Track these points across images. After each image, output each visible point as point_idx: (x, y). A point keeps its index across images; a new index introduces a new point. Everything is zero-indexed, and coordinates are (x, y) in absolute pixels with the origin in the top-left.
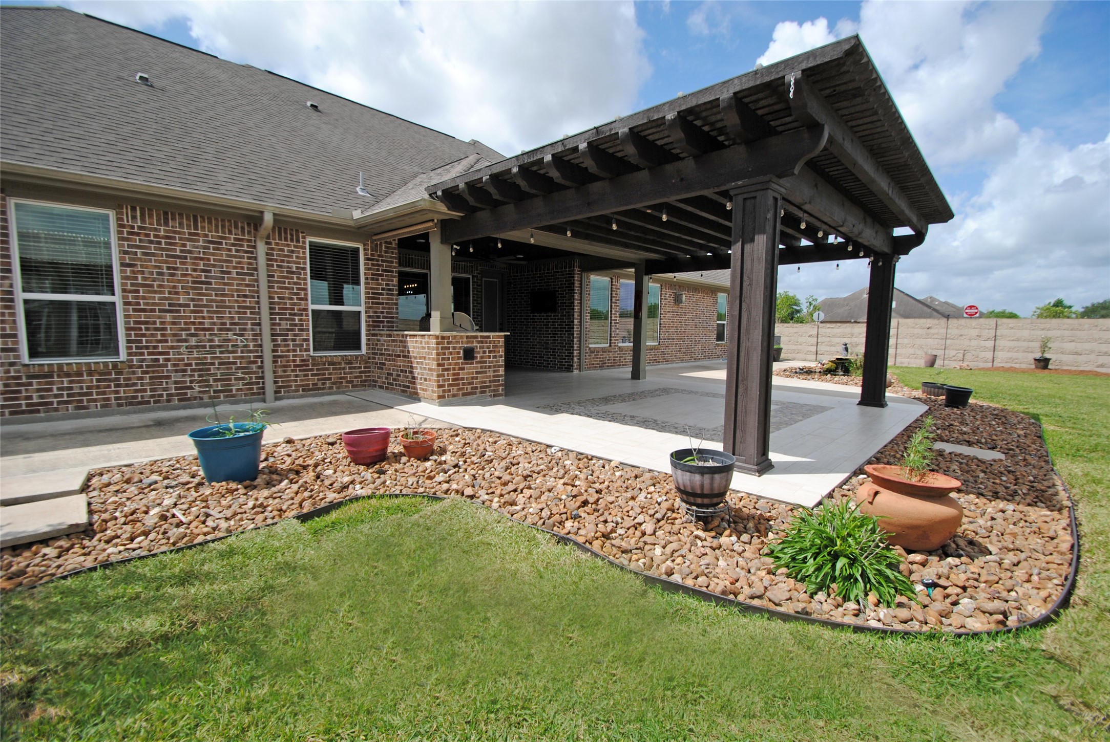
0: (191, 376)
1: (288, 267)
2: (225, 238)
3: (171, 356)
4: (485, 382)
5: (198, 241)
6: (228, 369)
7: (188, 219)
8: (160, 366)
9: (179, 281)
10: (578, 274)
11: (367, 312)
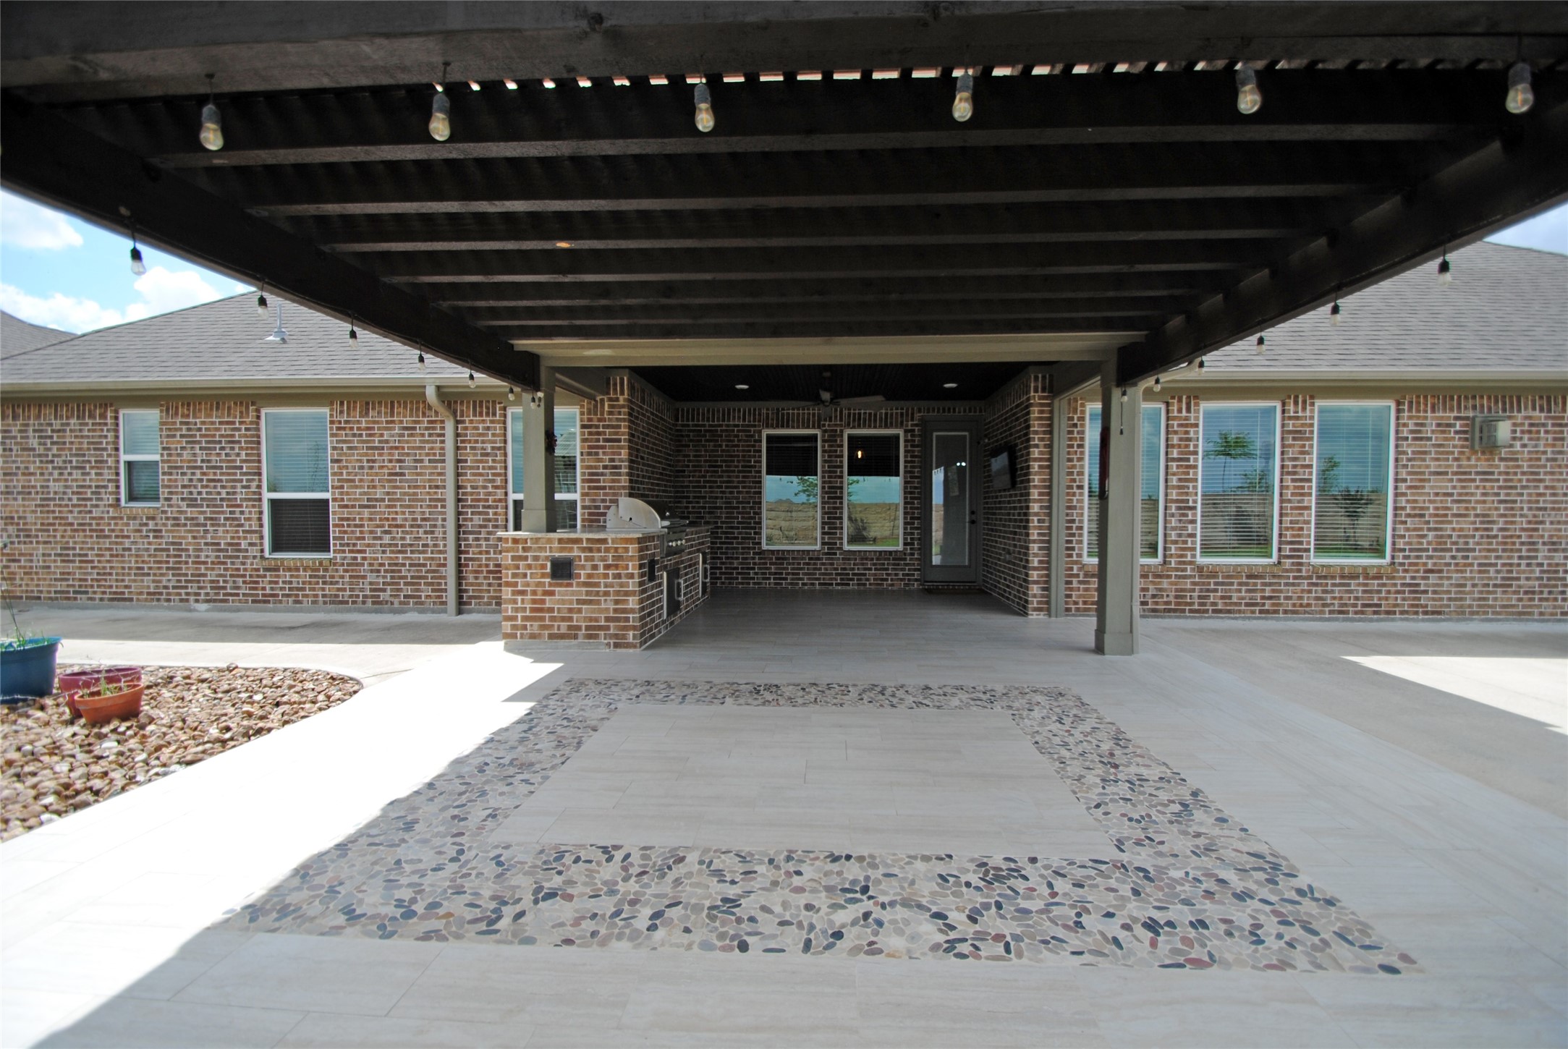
0: (385, 577)
1: (483, 448)
2: (418, 422)
3: (367, 555)
4: (596, 620)
5: (394, 429)
6: (418, 571)
7: (386, 407)
8: (357, 565)
9: (377, 474)
10: (1042, 405)
11: (583, 500)
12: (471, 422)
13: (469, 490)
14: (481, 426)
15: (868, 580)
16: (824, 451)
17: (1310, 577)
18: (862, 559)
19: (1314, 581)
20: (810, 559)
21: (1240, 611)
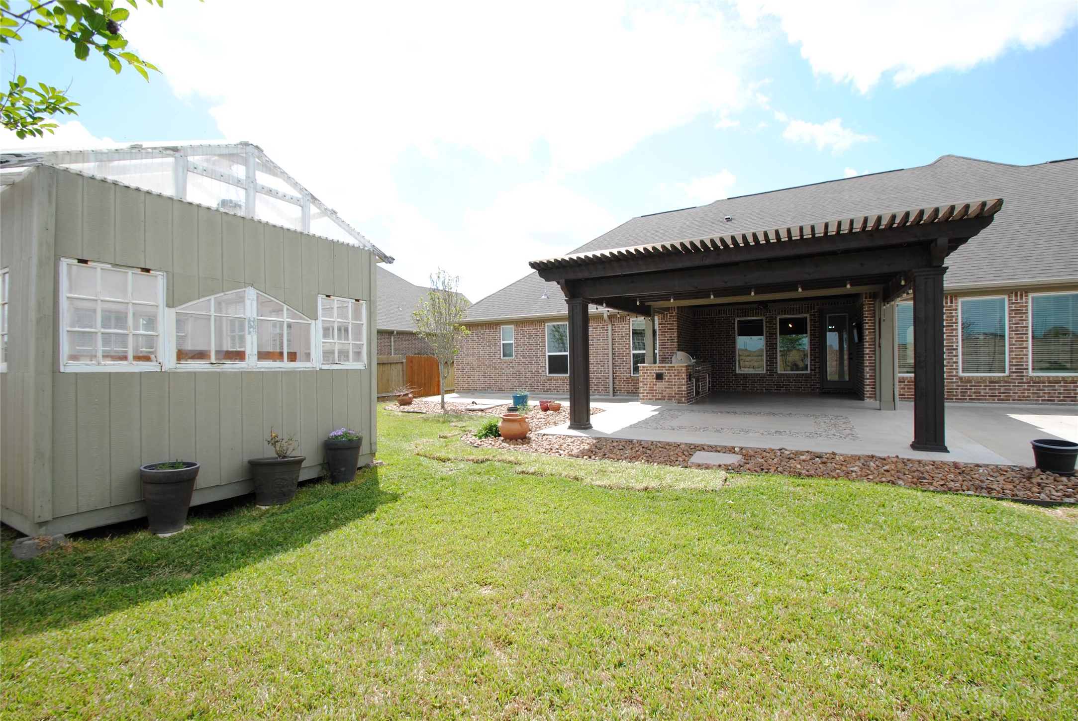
2: (599, 326)
4: (671, 394)
6: (598, 380)
11: (659, 353)
12: (615, 322)
13: (617, 350)
14: (621, 326)
15: (791, 387)
16: (766, 327)
17: (1029, 383)
18: (788, 378)
19: (1031, 384)
20: (760, 377)
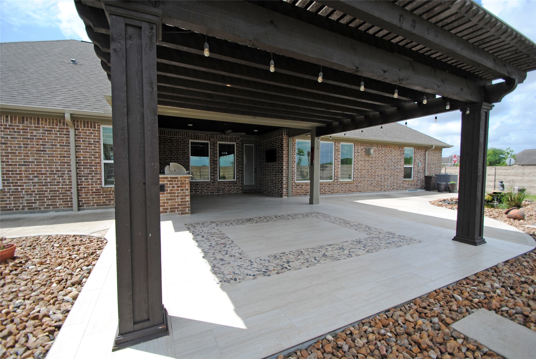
0: (34, 197)
1: (89, 141)
2: (54, 128)
3: (24, 187)
4: (174, 205)
5: (40, 130)
6: (54, 194)
7: (34, 120)
8: (18, 192)
9: (29, 150)
10: (286, 139)
12: (83, 130)
13: (82, 158)
14: (88, 132)
16: (211, 148)
18: (224, 184)
19: (340, 185)
20: (207, 184)
21: (327, 193)
